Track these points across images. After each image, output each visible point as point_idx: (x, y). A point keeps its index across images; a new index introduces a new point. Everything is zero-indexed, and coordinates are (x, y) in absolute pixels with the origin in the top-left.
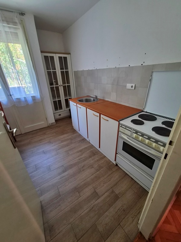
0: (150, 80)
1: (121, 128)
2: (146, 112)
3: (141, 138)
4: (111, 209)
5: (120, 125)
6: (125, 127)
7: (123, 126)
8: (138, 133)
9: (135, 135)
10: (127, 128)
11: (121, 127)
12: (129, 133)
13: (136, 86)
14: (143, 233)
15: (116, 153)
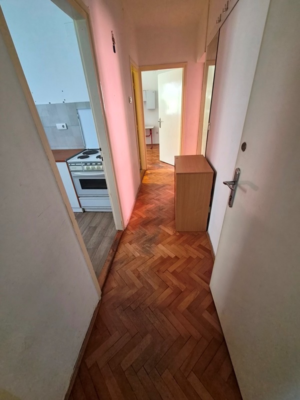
0: (79, 118)
1: (71, 167)
2: (89, 149)
3: (91, 167)
4: (94, 235)
5: (69, 164)
6: (74, 164)
7: (72, 164)
8: (88, 164)
9: (86, 167)
10: (77, 164)
11: (71, 165)
12: (80, 168)
13: (68, 125)
14: (120, 230)
15: (78, 197)
